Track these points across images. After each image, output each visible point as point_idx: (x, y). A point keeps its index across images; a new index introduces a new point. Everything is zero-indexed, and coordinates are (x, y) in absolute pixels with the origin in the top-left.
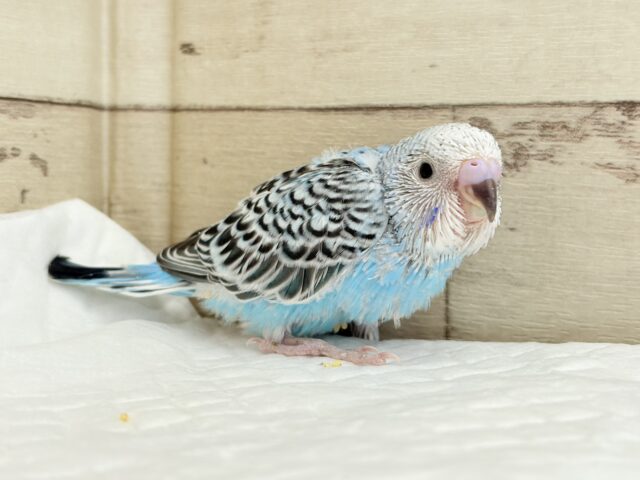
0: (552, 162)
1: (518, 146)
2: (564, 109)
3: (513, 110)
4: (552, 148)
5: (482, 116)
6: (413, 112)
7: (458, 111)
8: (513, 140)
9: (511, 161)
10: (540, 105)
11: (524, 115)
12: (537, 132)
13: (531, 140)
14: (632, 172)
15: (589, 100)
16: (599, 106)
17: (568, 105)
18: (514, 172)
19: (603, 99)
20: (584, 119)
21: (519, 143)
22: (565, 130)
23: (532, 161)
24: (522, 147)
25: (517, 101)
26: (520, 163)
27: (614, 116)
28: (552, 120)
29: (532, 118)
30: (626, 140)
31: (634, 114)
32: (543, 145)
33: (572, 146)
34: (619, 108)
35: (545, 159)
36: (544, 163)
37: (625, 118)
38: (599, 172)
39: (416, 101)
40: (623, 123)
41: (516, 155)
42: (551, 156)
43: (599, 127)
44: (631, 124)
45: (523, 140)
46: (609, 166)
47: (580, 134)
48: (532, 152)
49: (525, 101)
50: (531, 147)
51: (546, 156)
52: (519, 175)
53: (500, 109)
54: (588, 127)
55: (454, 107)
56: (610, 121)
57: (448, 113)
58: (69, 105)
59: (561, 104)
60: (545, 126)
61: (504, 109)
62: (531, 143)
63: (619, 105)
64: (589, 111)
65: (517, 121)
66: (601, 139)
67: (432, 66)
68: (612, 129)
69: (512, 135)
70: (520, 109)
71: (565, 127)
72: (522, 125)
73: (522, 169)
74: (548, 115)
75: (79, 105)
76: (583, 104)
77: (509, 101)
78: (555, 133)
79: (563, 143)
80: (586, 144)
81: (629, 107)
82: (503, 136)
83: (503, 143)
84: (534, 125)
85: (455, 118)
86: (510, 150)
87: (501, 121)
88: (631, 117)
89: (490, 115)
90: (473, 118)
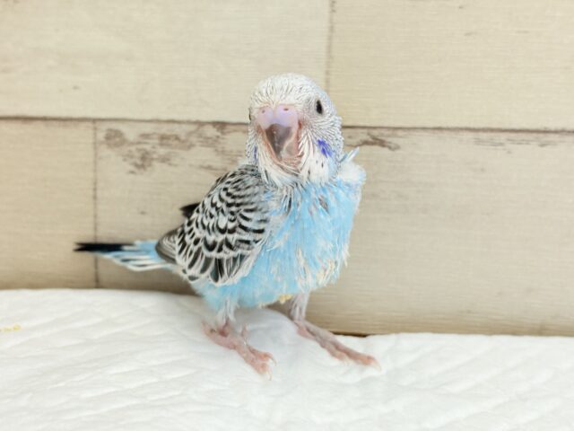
0: (170, 164)
1: (144, 152)
2: (176, 126)
3: (139, 124)
4: (169, 154)
5: (116, 128)
6: (62, 123)
7: (98, 124)
8: (140, 147)
9: (139, 162)
10: (158, 121)
11: (148, 128)
12: (157, 141)
13: (154, 147)
15: (194, 120)
16: (200, 124)
17: (179, 122)
18: (142, 170)
19: (204, 118)
20: (190, 134)
21: (144, 150)
22: (177, 141)
23: (154, 163)
24: (147, 153)
25: (142, 118)
26: (146, 164)
27: (211, 132)
28: (169, 133)
29: (153, 131)
30: (220, 150)
31: (225, 131)
32: (162, 151)
33: (183, 153)
34: (214, 126)
35: (164, 162)
36: (164, 164)
37: (219, 134)
38: (202, 172)
39: (64, 114)
40: (218, 137)
41: (143, 158)
42: (168, 160)
43: (201, 139)
44: (223, 139)
45: (148, 147)
46: (210, 168)
47: (188, 144)
48: (155, 156)
50: (154, 152)
51: (165, 160)
52: (146, 173)
53: (130, 123)
54: (193, 139)
55: (94, 120)
57: (90, 124)
59: (173, 121)
60: (163, 138)
61: (133, 123)
62: (154, 150)
63: (215, 124)
64: (192, 128)
65: (142, 133)
66: (203, 148)
67: (75, 88)
68: (210, 141)
69: (139, 143)
70: (143, 124)
71: (177, 138)
72: (146, 136)
73: (149, 169)
74: (165, 129)
76: (189, 122)
77: (136, 118)
78: (170, 142)
79: (177, 151)
80: (193, 151)
81: (221, 125)
82: (132, 144)
83: (133, 148)
84: (155, 136)
85: (95, 129)
86: (138, 155)
87: (131, 133)
88: (223, 133)
89: (122, 127)
90: (111, 130)
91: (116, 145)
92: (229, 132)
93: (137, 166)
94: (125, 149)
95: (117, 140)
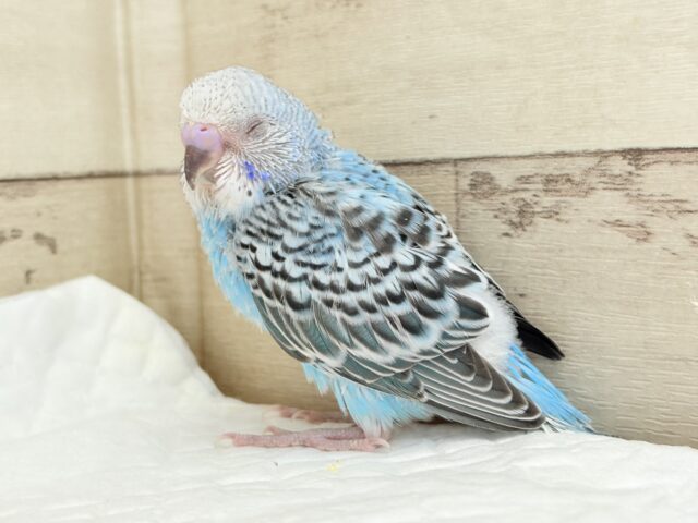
0: (558, 220)
1: (522, 203)
2: (567, 160)
3: (515, 163)
4: (557, 205)
5: (484, 170)
6: (416, 168)
7: (460, 164)
8: (516, 196)
9: (516, 220)
10: (542, 156)
11: (527, 168)
12: (541, 186)
13: (535, 196)
14: (643, 229)
15: (593, 149)
16: (603, 155)
17: (571, 155)
18: (520, 231)
19: (608, 147)
20: (588, 171)
21: (523, 200)
22: (569, 184)
23: (537, 219)
24: (527, 204)
25: (520, 153)
26: (526, 221)
27: (620, 166)
28: (556, 173)
29: (535, 171)
30: (634, 193)
31: (641, 163)
32: (548, 201)
33: (578, 202)
34: (624, 158)
35: (550, 217)
36: (550, 221)
37: (631, 168)
38: (608, 230)
39: (418, 156)
40: (630, 173)
41: (521, 213)
42: (557, 213)
43: (605, 179)
44: (638, 175)
45: (527, 196)
46: (618, 223)
47: (585, 187)
48: (538, 209)
49: (527, 152)
50: (536, 203)
51: (552, 214)
52: (526, 234)
53: (502, 162)
54: (593, 180)
55: (456, 162)
56: (617, 172)
57: (450, 168)
58: (79, 178)
59: (564, 154)
60: (549, 180)
61: (506, 161)
62: (536, 199)
63: (625, 153)
64: (592, 161)
65: (519, 175)
66: (607, 193)
67: (431, 117)
68: (618, 181)
69: (516, 190)
70: (522, 162)
71: (569, 180)
72: (525, 179)
73: (528, 228)
74: (552, 167)
75: (91, 176)
76: (586, 154)
77: (510, 153)
78: (559, 187)
79: (568, 199)
80: (592, 198)
81: (636, 155)
82: (507, 192)
83: (507, 199)
84: (538, 179)
85: (457, 173)
86: (514, 208)
87: (504, 176)
88: (638, 167)
89: (492, 169)
90: (476, 173)
91: (485, 195)
92: (648, 164)
93: (512, 223)
94: (497, 200)
95: (486, 187)
